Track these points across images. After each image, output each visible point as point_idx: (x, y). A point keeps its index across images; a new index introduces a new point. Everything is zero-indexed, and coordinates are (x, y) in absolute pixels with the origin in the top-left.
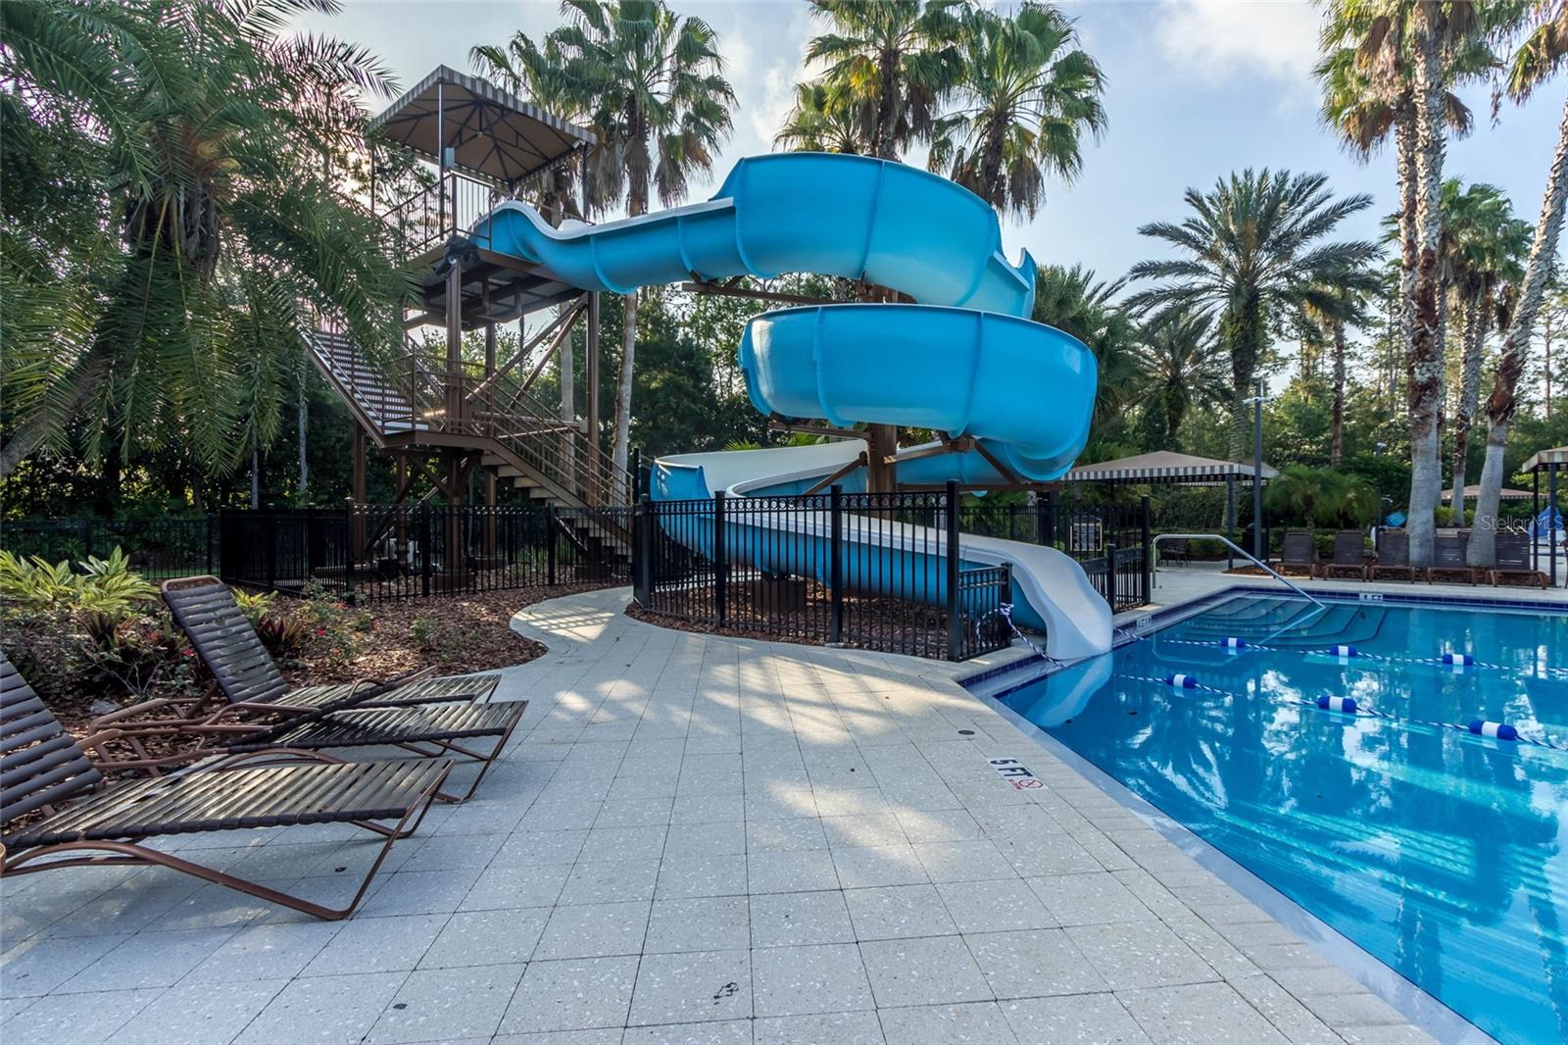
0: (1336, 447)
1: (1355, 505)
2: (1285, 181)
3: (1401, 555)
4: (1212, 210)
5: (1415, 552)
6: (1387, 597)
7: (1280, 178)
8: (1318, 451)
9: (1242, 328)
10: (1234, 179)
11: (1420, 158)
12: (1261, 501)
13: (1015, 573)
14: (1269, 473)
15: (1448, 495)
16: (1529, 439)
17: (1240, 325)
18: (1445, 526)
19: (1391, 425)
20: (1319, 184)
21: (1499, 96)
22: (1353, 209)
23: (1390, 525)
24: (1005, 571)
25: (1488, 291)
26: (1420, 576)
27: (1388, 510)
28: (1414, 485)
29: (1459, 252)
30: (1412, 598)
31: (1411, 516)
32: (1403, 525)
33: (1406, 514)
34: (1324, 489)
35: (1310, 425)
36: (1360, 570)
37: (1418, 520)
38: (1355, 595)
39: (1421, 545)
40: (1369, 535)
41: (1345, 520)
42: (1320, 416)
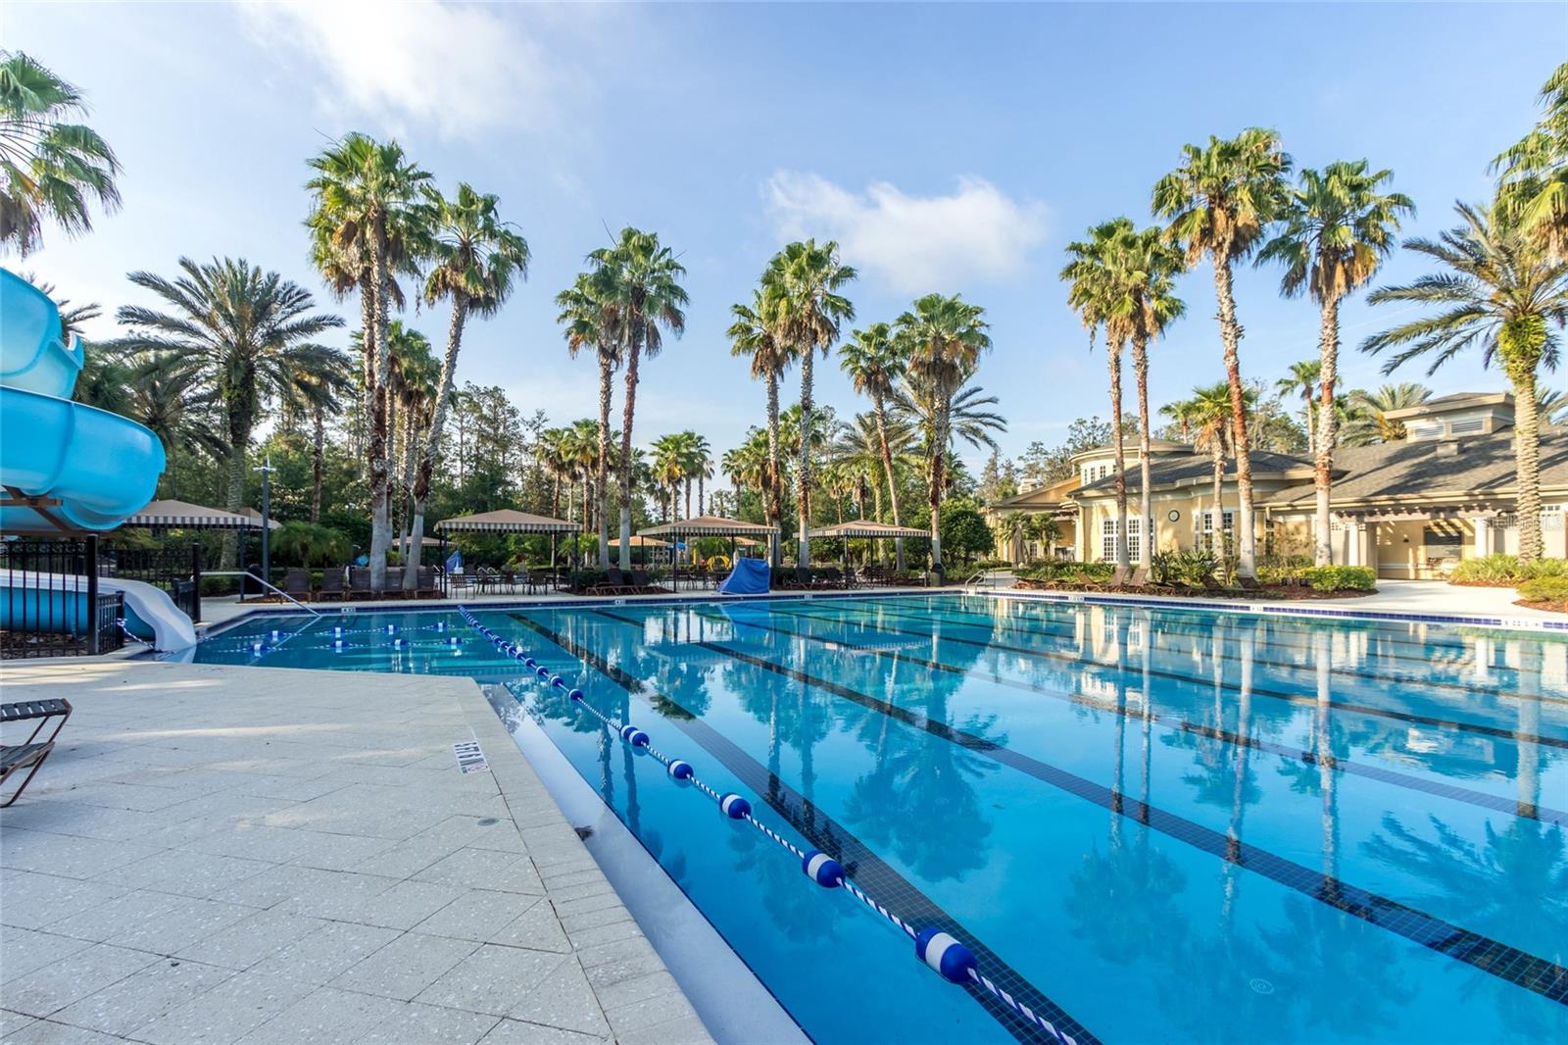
0: (316, 501)
1: (335, 550)
2: (275, 282)
3: (366, 584)
4: (209, 282)
5: (375, 582)
6: (358, 609)
7: (272, 278)
8: (300, 501)
9: (239, 396)
10: (229, 264)
11: (376, 327)
12: (269, 546)
13: (126, 599)
14: (274, 525)
15: (397, 542)
16: (450, 503)
17: (237, 392)
18: (395, 565)
19: (358, 485)
20: (304, 297)
21: (419, 298)
22: (330, 324)
23: (359, 565)
24: (120, 596)
25: (420, 402)
26: (377, 597)
27: (357, 554)
28: (374, 538)
29: (400, 372)
30: (372, 609)
31: (372, 558)
32: (367, 565)
33: (369, 556)
34: (315, 539)
35: (292, 477)
36: (340, 595)
37: (376, 561)
38: (338, 610)
39: (378, 577)
40: (344, 572)
41: (326, 562)
42: (301, 469)
